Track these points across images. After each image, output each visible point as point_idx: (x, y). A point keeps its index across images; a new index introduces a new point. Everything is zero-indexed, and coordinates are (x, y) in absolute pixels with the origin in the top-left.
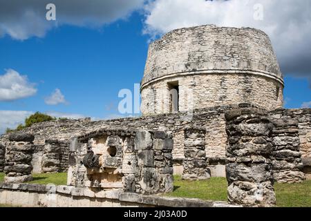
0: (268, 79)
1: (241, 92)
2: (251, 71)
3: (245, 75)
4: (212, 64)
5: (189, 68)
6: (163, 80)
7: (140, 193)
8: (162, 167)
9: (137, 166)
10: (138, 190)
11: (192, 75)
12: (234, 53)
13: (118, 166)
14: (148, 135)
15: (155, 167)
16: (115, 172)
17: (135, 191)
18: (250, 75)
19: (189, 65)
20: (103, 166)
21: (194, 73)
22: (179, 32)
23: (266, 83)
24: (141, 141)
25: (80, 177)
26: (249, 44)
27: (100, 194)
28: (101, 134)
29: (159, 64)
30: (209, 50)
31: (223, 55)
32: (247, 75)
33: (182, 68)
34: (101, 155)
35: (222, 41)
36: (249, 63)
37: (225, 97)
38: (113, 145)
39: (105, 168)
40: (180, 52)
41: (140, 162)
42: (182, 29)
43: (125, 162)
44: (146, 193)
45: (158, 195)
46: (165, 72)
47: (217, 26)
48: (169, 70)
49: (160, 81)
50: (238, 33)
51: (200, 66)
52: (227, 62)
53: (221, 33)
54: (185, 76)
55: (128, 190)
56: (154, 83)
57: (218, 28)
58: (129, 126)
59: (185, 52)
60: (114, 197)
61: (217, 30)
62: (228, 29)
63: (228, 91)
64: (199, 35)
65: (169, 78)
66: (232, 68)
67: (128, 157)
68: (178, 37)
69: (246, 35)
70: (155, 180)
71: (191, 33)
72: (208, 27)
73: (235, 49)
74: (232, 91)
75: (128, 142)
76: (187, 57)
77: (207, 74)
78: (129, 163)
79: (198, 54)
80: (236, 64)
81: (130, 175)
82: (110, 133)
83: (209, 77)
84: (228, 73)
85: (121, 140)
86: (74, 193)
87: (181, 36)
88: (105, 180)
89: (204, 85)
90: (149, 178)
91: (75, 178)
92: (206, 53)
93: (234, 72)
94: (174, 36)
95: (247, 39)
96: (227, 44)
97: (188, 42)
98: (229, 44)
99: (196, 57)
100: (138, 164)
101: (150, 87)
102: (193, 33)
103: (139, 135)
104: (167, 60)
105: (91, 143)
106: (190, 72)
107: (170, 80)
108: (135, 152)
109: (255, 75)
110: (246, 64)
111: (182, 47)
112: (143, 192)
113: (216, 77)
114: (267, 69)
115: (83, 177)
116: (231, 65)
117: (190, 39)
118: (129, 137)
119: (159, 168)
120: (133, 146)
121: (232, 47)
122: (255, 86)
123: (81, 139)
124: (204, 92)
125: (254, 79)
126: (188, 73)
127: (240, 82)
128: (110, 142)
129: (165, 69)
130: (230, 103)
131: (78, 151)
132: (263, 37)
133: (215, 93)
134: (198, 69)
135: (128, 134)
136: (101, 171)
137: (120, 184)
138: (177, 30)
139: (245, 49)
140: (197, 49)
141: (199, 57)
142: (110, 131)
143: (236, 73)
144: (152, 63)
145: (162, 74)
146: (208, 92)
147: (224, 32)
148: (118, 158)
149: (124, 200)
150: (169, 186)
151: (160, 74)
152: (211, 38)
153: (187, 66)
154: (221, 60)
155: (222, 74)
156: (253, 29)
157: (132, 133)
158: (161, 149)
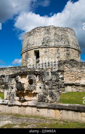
0: (76, 49)
1: (65, 55)
2: (69, 46)
3: (67, 47)
4: (54, 43)
5: (44, 44)
6: (32, 49)
7: (48, 102)
8: (56, 89)
9: (45, 89)
10: (46, 101)
11: (45, 47)
12: (63, 38)
13: (34, 89)
14: (50, 74)
15: (53, 89)
16: (33, 92)
17: (44, 102)
18: (69, 48)
19: (44, 43)
20: (26, 89)
21: (46, 47)
22: (39, 28)
23: (75, 51)
24: (47, 76)
25: (11, 95)
26: (68, 34)
27: (25, 104)
28: (24, 73)
29: (30, 42)
30: (52, 36)
31: (58, 39)
32: (68, 47)
33: (41, 44)
34: (24, 84)
35: (58, 33)
36: (69, 43)
37: (59, 57)
38: (31, 79)
39: (27, 90)
40: (40, 37)
41: (47, 87)
42: (40, 27)
43: (38, 87)
44: (51, 102)
45: (55, 103)
46: (33, 46)
47: (55, 26)
48: (35, 45)
49: (31, 50)
50: (64, 30)
51: (48, 43)
52: (60, 42)
53: (57, 29)
54: (42, 48)
55: (41, 101)
56: (28, 51)
57: (55, 27)
58: (21, 70)
59: (42, 37)
60: (33, 105)
61: (55, 28)
62: (60, 28)
63: (60, 54)
64: (48, 30)
65: (35, 49)
66: (62, 45)
67: (39, 85)
68: (38, 31)
69: (67, 31)
70: (54, 96)
71: (44, 29)
72: (51, 27)
73: (63, 37)
74: (62, 54)
75: (39, 77)
76: (42, 40)
77: (52, 47)
78: (40, 88)
79: (48, 38)
80: (63, 43)
81: (41, 93)
82: (29, 73)
83: (52, 48)
84: (60, 47)
85: (35, 76)
86: (9, 103)
87: (40, 30)
88: (27, 96)
89: (50, 52)
90: (52, 95)
91: (8, 96)
92: (51, 38)
93: (63, 46)
94: (36, 30)
95: (67, 32)
96: (59, 34)
97: (43, 33)
98: (60, 34)
99: (47, 39)
100: (46, 88)
101: (26, 53)
102: (45, 29)
103: (45, 74)
104: (33, 41)
105: (18, 78)
106: (44, 46)
107: (35, 50)
108: (43, 82)
109: (71, 48)
110: (67, 43)
111: (40, 35)
112: (50, 102)
113: (55, 48)
114: (75, 45)
115: (14, 95)
116: (62, 43)
117: (44, 31)
118: (39, 74)
119: (55, 89)
120: (42, 79)
121: (61, 36)
122: (71, 52)
123: (11, 76)
124: (50, 55)
125: (70, 49)
126: (43, 47)
127: (65, 51)
128: (29, 77)
129: (33, 44)
130: (61, 60)
131: (9, 82)
132: (73, 32)
133: (55, 55)
134: (47, 45)
135: (39, 73)
136: (25, 92)
137: (36, 98)
138: (38, 28)
139: (67, 37)
140: (47, 36)
141: (48, 40)
142: (29, 72)
143: (63, 47)
144: (27, 42)
145: (32, 47)
146: (52, 55)
147: (58, 29)
148: (34, 85)
149: (39, 106)
150: (58, 98)
151: (31, 47)
152: (53, 32)
153: (43, 43)
154: (57, 41)
155: (58, 47)
156: (69, 28)
157: (41, 72)
158: (55, 80)
